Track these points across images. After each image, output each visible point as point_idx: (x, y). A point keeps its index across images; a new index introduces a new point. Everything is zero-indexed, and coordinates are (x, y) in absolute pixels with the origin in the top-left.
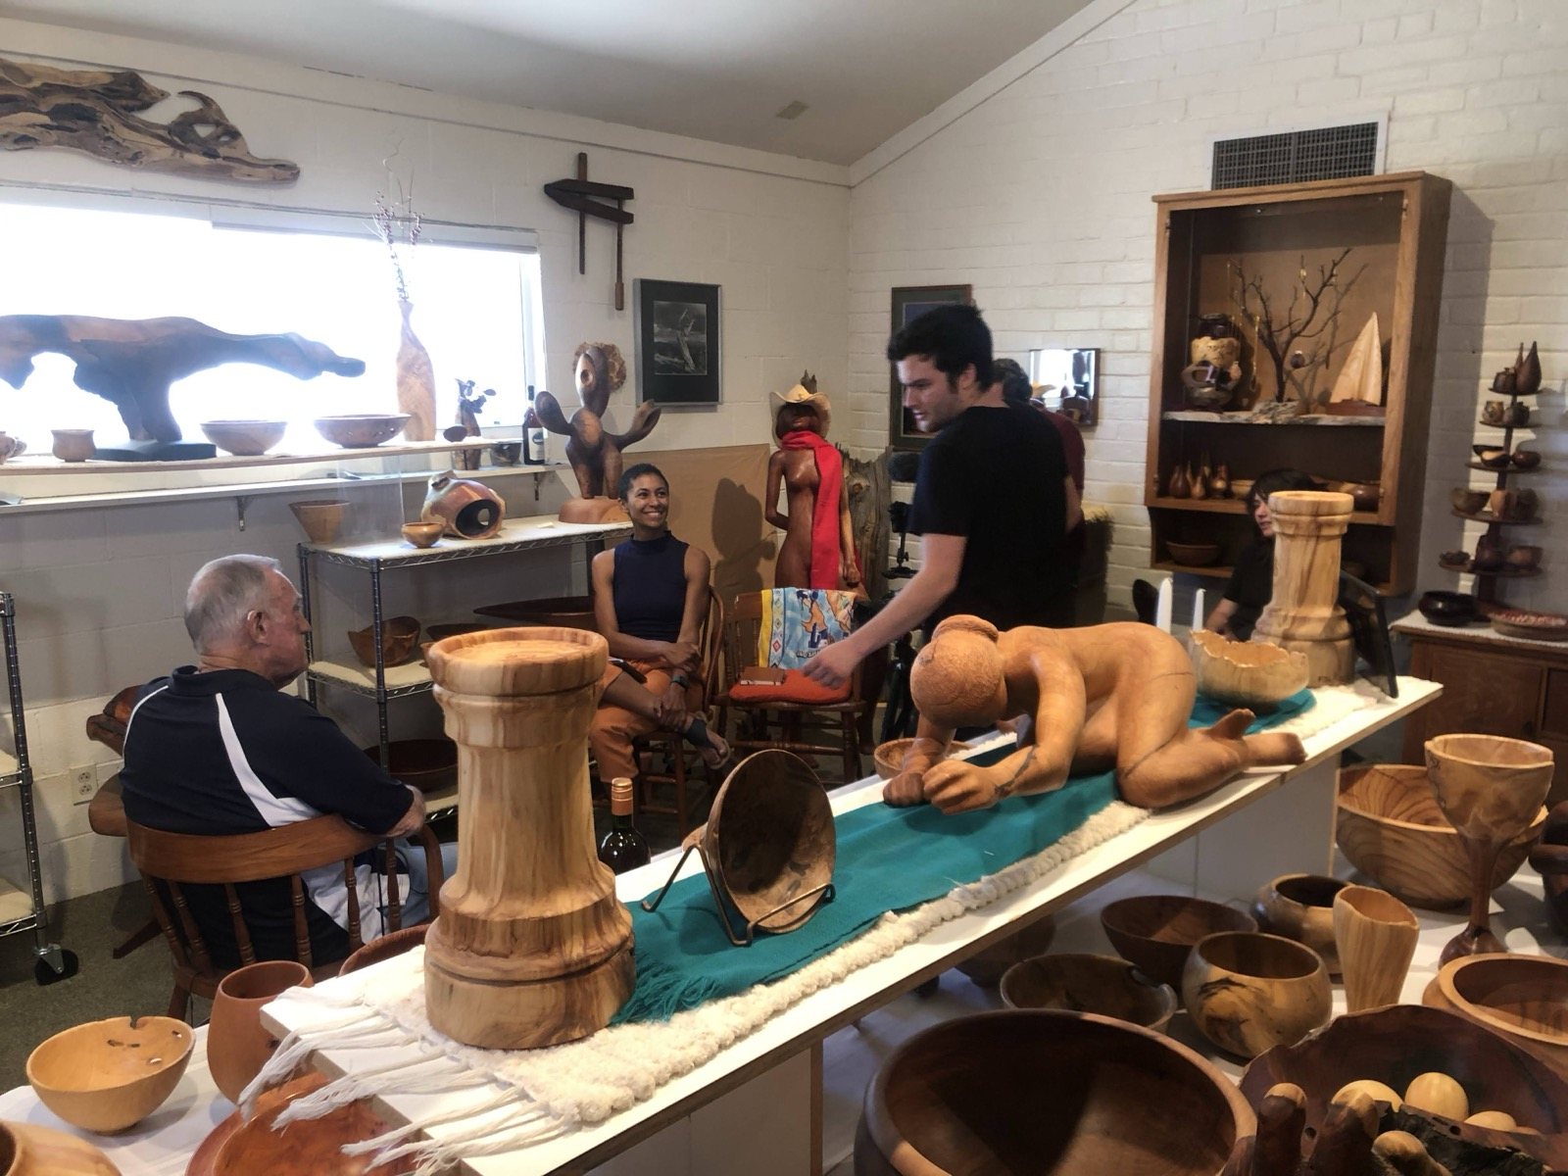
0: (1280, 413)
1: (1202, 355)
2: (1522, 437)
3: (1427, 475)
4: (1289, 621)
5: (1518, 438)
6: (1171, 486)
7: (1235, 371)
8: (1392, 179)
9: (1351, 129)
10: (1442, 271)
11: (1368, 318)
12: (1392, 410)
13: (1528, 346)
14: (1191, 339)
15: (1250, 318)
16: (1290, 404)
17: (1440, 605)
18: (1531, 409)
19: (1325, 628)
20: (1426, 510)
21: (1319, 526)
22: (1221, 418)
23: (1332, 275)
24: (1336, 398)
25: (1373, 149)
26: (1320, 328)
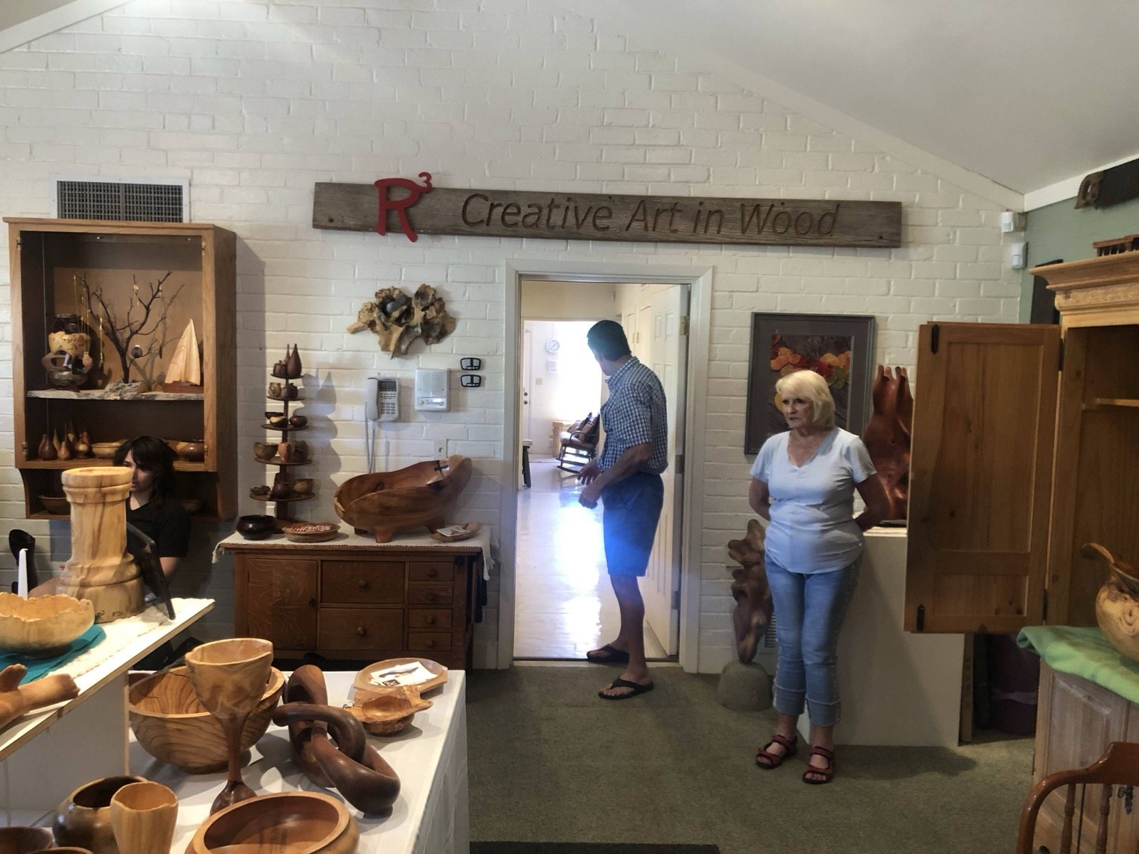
0: (125, 392)
1: (58, 346)
2: (296, 406)
3: (239, 433)
4: (85, 572)
5: (293, 407)
6: (39, 450)
7: (87, 360)
8: (195, 227)
9: (163, 187)
10: (235, 293)
11: (188, 323)
12: (208, 389)
13: (292, 346)
14: (49, 333)
15: (96, 318)
16: (134, 385)
17: (251, 526)
18: (298, 388)
19: (115, 575)
20: (240, 457)
21: (104, 495)
22: (78, 396)
23: (158, 291)
24: (169, 380)
25: (180, 204)
26: (153, 329)
